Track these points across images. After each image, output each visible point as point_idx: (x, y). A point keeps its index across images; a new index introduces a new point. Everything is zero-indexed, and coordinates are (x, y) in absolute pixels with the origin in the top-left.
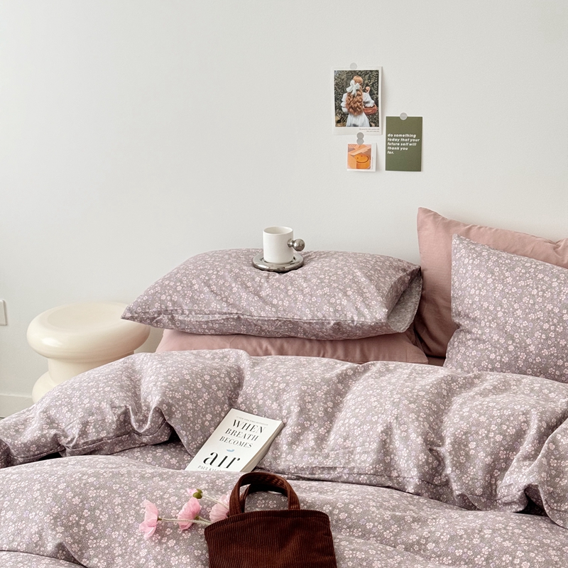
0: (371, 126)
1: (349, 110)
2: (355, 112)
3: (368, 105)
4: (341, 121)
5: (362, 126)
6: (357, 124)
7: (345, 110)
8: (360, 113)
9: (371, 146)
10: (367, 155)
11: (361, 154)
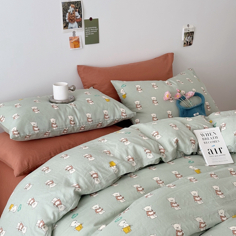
0: (79, 27)
1: (69, 21)
2: (72, 21)
3: (78, 18)
4: (66, 26)
5: (75, 28)
6: (73, 27)
7: (67, 21)
8: (74, 22)
9: (79, 36)
10: (78, 41)
11: (75, 41)
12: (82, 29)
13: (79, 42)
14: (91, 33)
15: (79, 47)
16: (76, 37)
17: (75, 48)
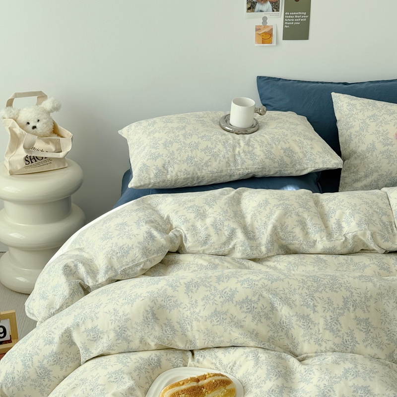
0: (273, 11)
4: (251, 8)
5: (267, 12)
6: (263, 10)
9: (272, 26)
10: (270, 33)
11: (265, 33)
12: (280, 14)
13: (271, 35)
14: (294, 22)
15: (271, 42)
16: (268, 27)
17: (263, 43)
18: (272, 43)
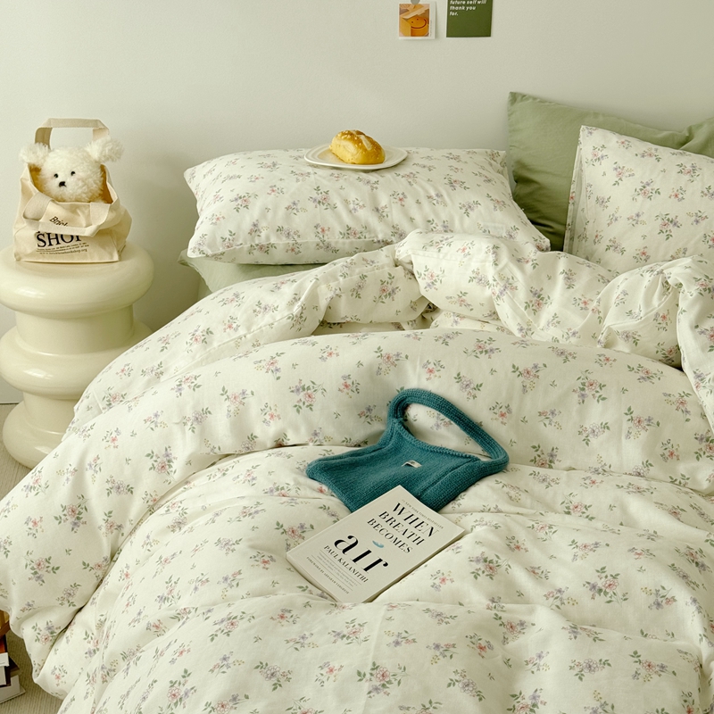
9: (428, 5)
10: (425, 18)
11: (417, 17)
13: (427, 21)
15: (425, 34)
16: (421, 6)
17: (412, 35)
18: (427, 35)
